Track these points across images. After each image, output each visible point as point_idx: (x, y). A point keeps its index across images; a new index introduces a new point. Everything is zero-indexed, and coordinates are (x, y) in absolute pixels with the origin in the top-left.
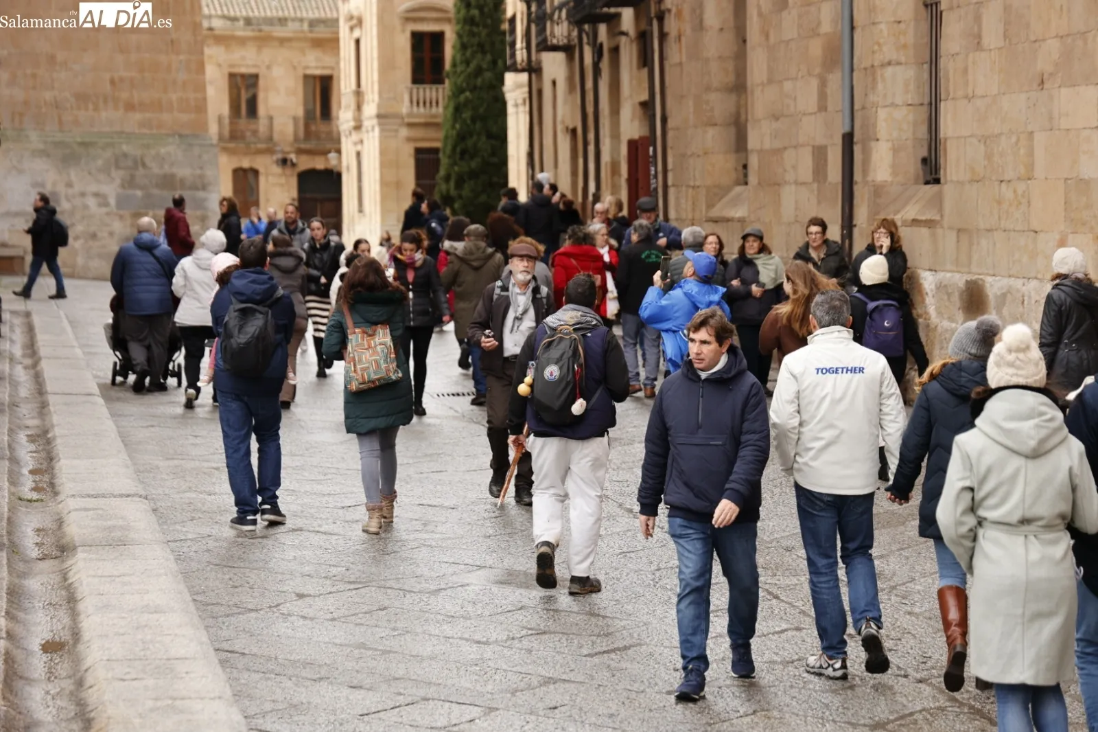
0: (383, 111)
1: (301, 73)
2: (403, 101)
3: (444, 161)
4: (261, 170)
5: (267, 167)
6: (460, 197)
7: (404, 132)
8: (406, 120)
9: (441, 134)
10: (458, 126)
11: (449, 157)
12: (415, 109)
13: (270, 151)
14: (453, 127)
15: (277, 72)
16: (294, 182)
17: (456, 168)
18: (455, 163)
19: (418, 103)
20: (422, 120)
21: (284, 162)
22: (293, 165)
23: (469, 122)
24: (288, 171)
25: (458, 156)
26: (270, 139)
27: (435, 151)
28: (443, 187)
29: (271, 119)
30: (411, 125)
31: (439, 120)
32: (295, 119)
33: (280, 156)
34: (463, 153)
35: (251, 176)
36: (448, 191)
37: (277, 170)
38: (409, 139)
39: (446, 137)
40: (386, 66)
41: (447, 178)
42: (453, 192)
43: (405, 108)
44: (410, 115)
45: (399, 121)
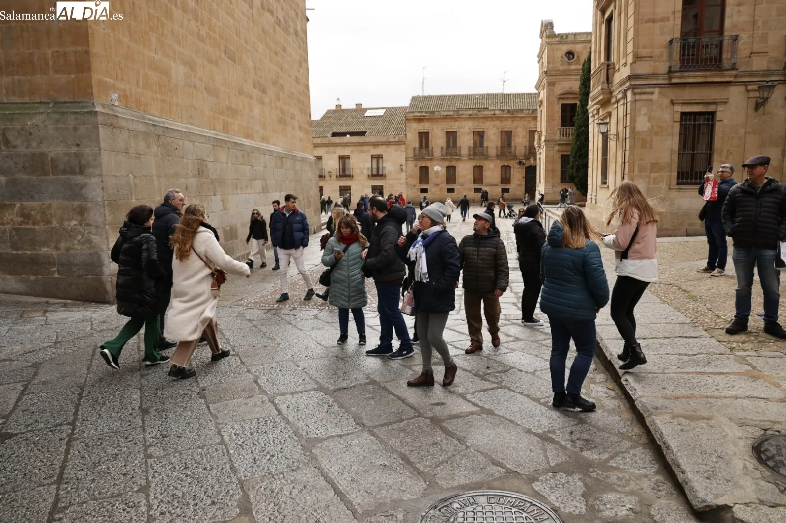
0: (547, 139)
1: (528, 130)
2: (556, 134)
3: (571, 159)
4: (512, 166)
5: (513, 164)
6: (578, 176)
7: (557, 148)
8: (558, 143)
9: (569, 148)
10: (578, 143)
11: (574, 158)
12: (562, 138)
13: (515, 159)
14: (576, 143)
15: (519, 129)
16: (524, 170)
17: (576, 163)
18: (576, 161)
19: (563, 135)
20: (565, 142)
21: (520, 163)
22: (524, 164)
23: (583, 141)
24: (522, 167)
25: (578, 157)
26: (515, 155)
27: (568, 156)
28: (571, 172)
29: (516, 147)
30: (559, 145)
31: (570, 142)
32: (525, 147)
33: (518, 161)
34: (580, 156)
35: (508, 169)
36: (573, 173)
37: (517, 166)
38: (558, 151)
39: (572, 149)
40: (550, 119)
41: (572, 167)
42: (575, 174)
43: (557, 137)
44: (559, 140)
45: (554, 143)
